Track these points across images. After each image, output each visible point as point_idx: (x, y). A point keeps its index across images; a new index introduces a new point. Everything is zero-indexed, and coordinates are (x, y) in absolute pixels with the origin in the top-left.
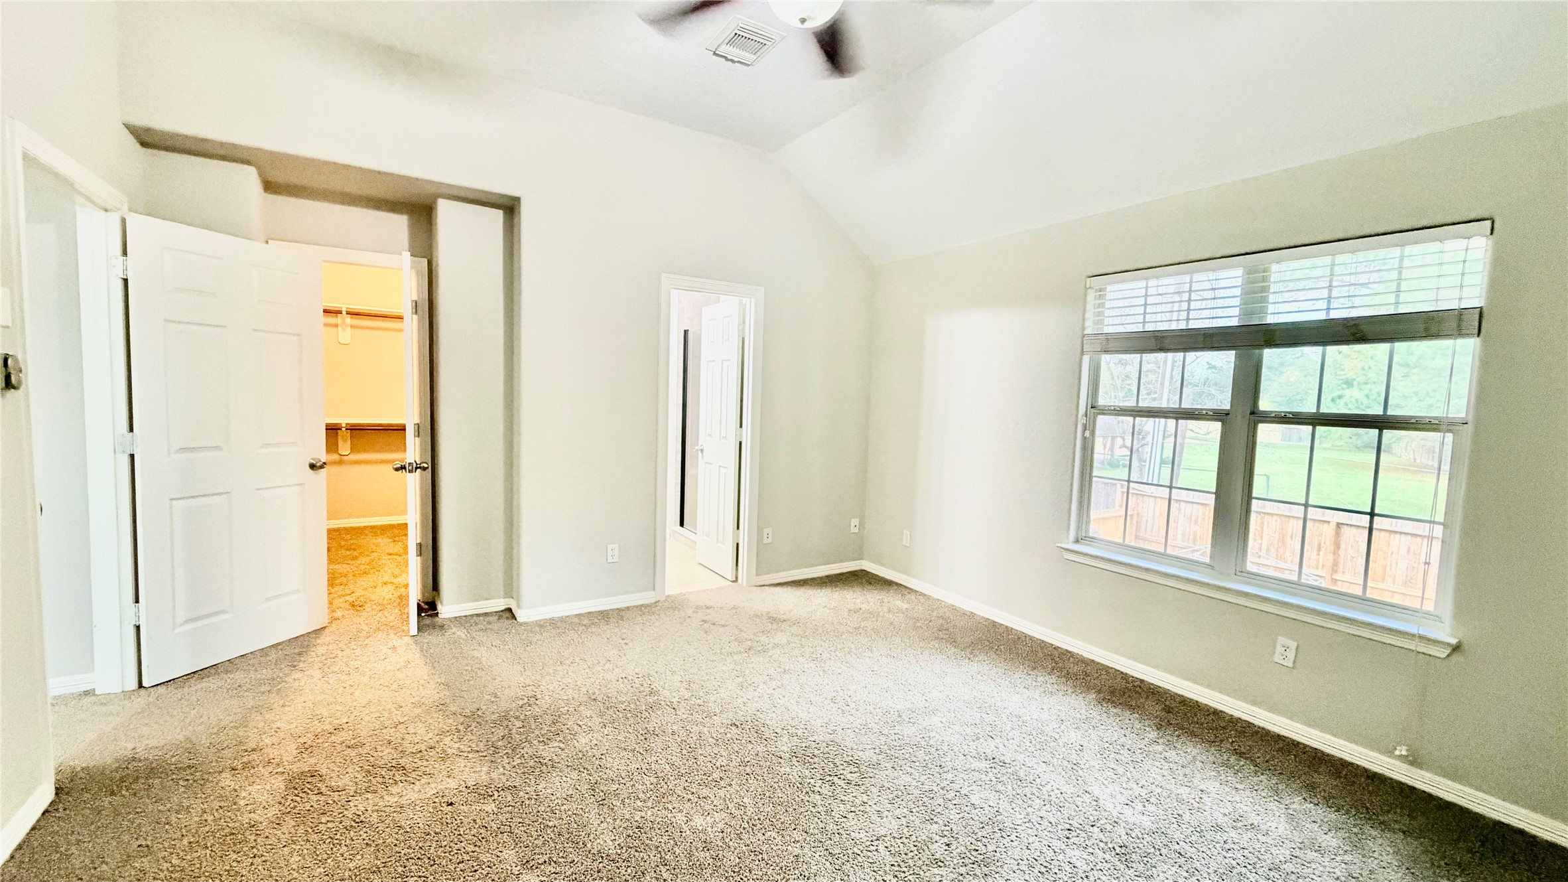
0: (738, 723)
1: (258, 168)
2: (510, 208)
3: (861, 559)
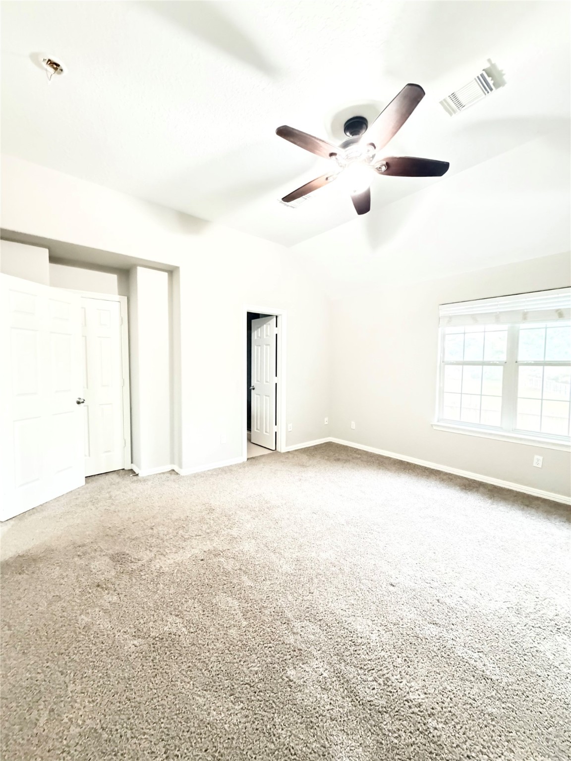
1: (49, 249)
2: (171, 272)
3: (329, 436)
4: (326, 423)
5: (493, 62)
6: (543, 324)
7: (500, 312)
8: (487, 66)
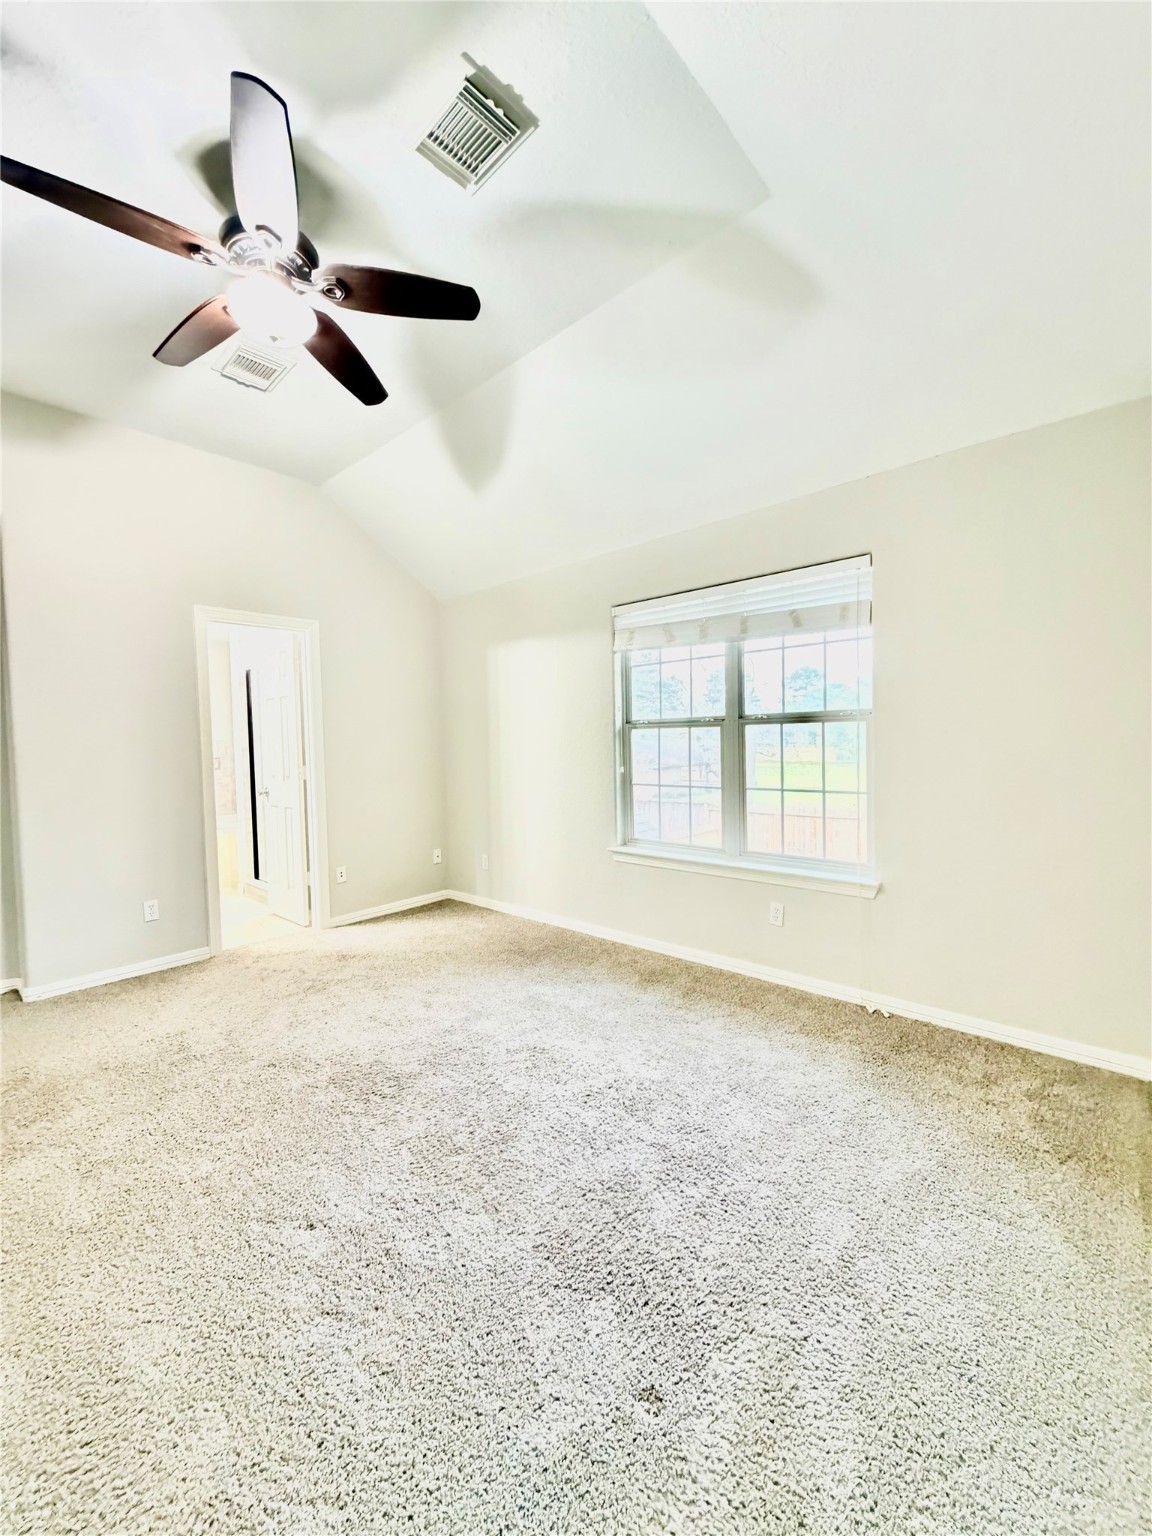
0: (276, 1063)
3: (446, 888)
4: (439, 860)
5: (480, 63)
6: (776, 641)
7: (709, 619)
8: (470, 71)
